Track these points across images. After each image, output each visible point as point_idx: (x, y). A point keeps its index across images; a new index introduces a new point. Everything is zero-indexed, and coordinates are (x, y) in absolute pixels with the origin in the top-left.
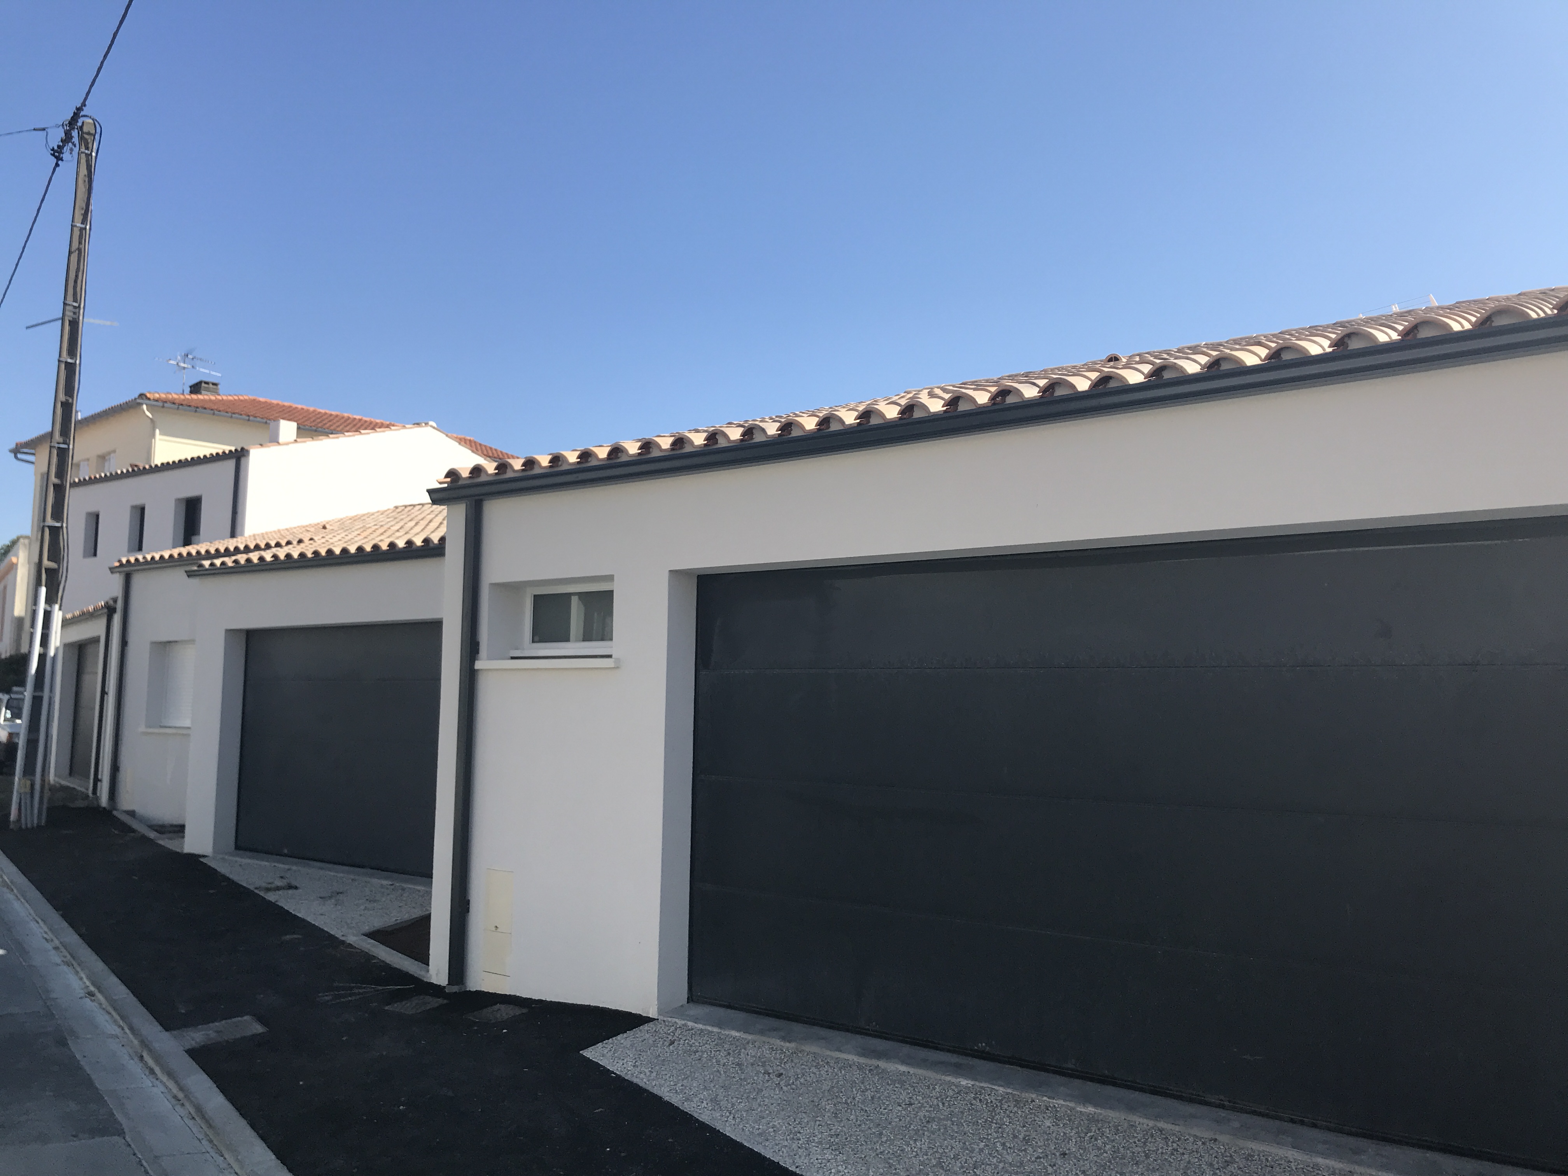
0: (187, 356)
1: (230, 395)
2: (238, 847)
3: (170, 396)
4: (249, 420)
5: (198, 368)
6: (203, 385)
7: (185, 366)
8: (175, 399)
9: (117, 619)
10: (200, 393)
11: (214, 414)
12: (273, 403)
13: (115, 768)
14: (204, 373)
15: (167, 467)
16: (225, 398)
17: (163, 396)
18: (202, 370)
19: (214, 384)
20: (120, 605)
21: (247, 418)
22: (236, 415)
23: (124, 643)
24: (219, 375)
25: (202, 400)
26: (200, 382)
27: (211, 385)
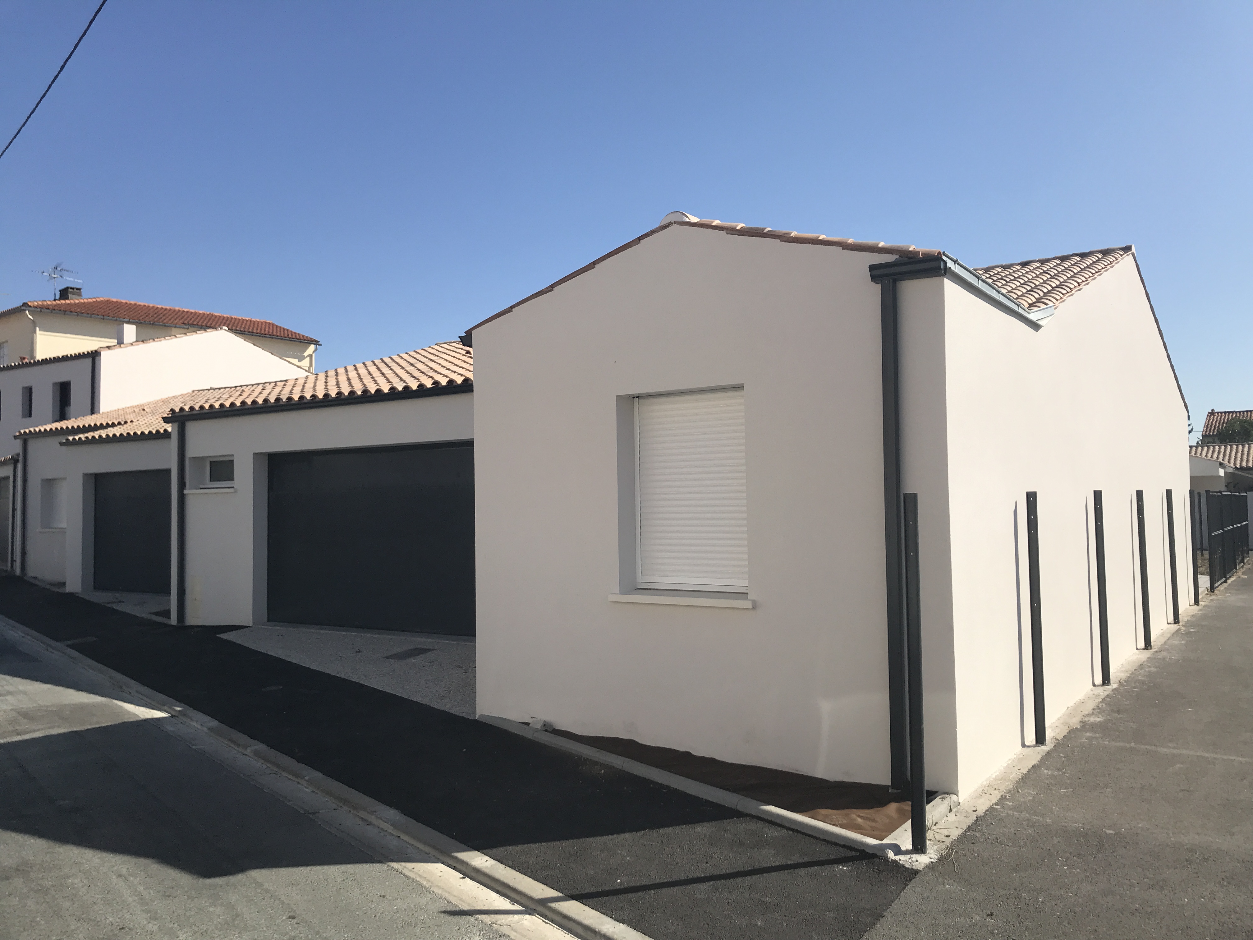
0: (57, 268)
1: (90, 298)
2: (95, 589)
3: (45, 303)
4: (104, 319)
5: (65, 278)
6: (70, 290)
7: (56, 276)
8: (49, 305)
9: (20, 466)
10: (68, 299)
11: (78, 315)
12: (123, 303)
13: (24, 553)
14: (70, 281)
15: (45, 362)
16: (86, 301)
17: (40, 303)
18: (68, 278)
19: (77, 289)
20: (21, 458)
21: (102, 317)
22: (95, 316)
23: (25, 481)
24: (81, 281)
25: (69, 304)
26: (67, 288)
27: (75, 290)
